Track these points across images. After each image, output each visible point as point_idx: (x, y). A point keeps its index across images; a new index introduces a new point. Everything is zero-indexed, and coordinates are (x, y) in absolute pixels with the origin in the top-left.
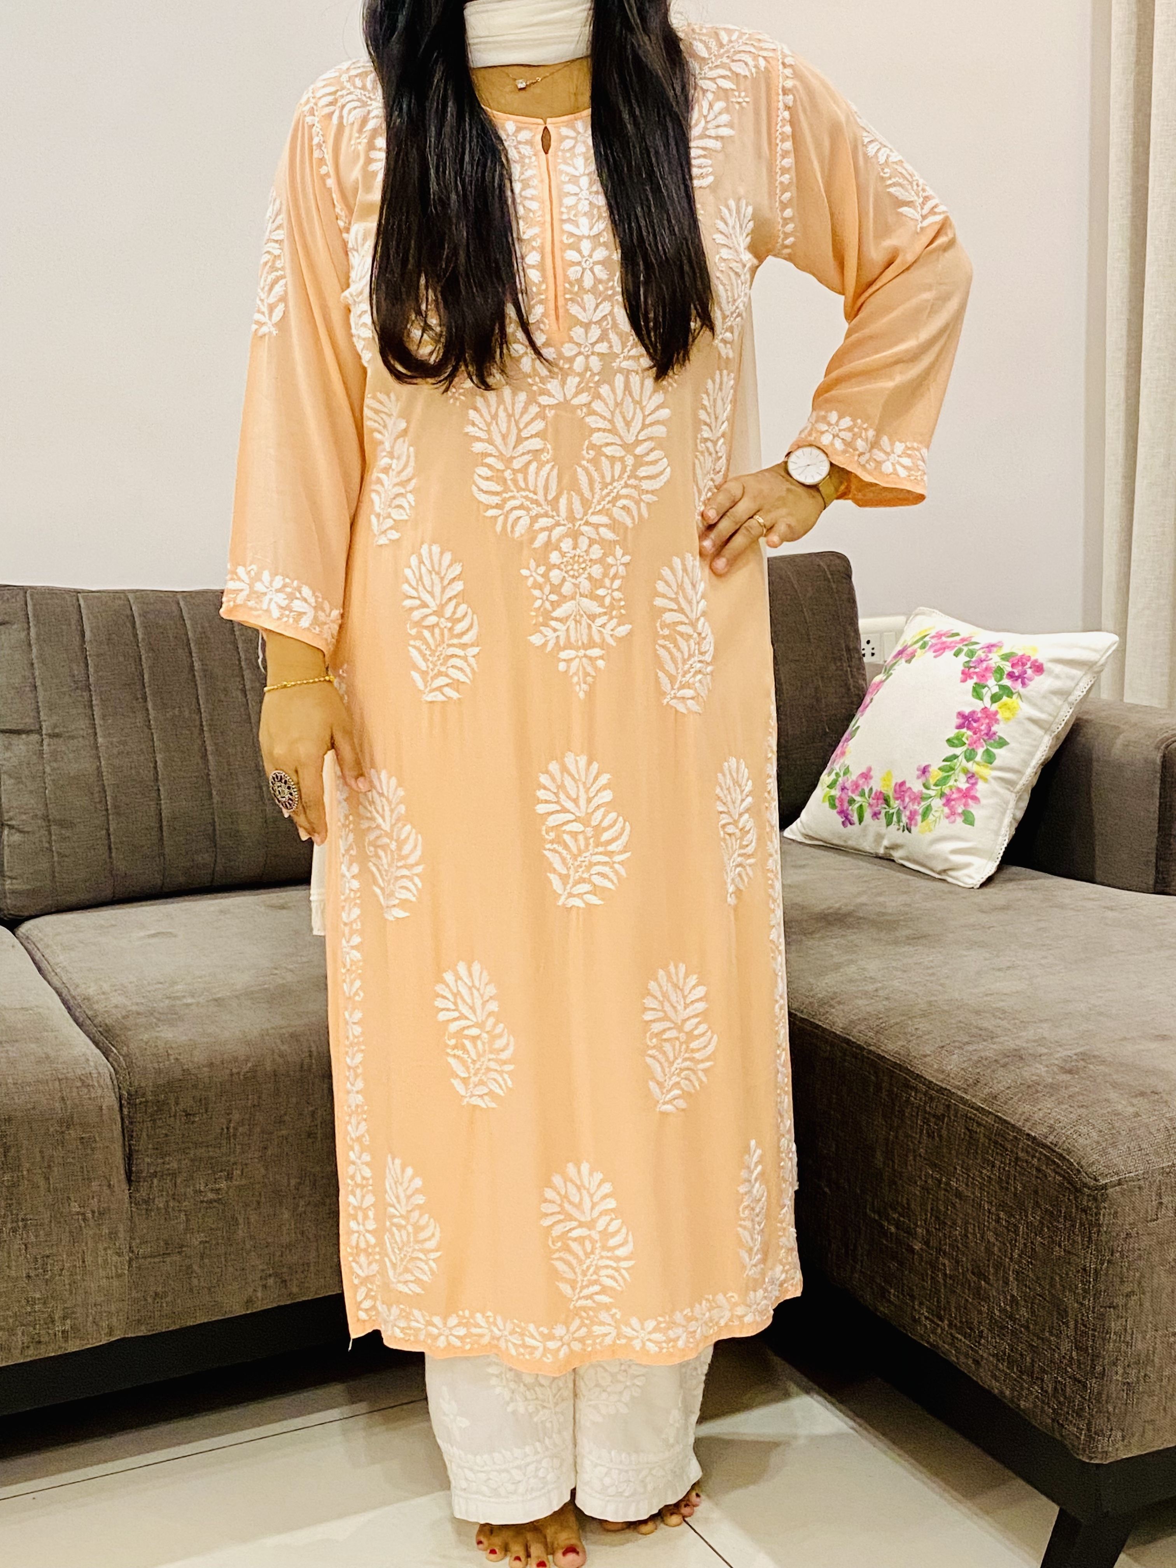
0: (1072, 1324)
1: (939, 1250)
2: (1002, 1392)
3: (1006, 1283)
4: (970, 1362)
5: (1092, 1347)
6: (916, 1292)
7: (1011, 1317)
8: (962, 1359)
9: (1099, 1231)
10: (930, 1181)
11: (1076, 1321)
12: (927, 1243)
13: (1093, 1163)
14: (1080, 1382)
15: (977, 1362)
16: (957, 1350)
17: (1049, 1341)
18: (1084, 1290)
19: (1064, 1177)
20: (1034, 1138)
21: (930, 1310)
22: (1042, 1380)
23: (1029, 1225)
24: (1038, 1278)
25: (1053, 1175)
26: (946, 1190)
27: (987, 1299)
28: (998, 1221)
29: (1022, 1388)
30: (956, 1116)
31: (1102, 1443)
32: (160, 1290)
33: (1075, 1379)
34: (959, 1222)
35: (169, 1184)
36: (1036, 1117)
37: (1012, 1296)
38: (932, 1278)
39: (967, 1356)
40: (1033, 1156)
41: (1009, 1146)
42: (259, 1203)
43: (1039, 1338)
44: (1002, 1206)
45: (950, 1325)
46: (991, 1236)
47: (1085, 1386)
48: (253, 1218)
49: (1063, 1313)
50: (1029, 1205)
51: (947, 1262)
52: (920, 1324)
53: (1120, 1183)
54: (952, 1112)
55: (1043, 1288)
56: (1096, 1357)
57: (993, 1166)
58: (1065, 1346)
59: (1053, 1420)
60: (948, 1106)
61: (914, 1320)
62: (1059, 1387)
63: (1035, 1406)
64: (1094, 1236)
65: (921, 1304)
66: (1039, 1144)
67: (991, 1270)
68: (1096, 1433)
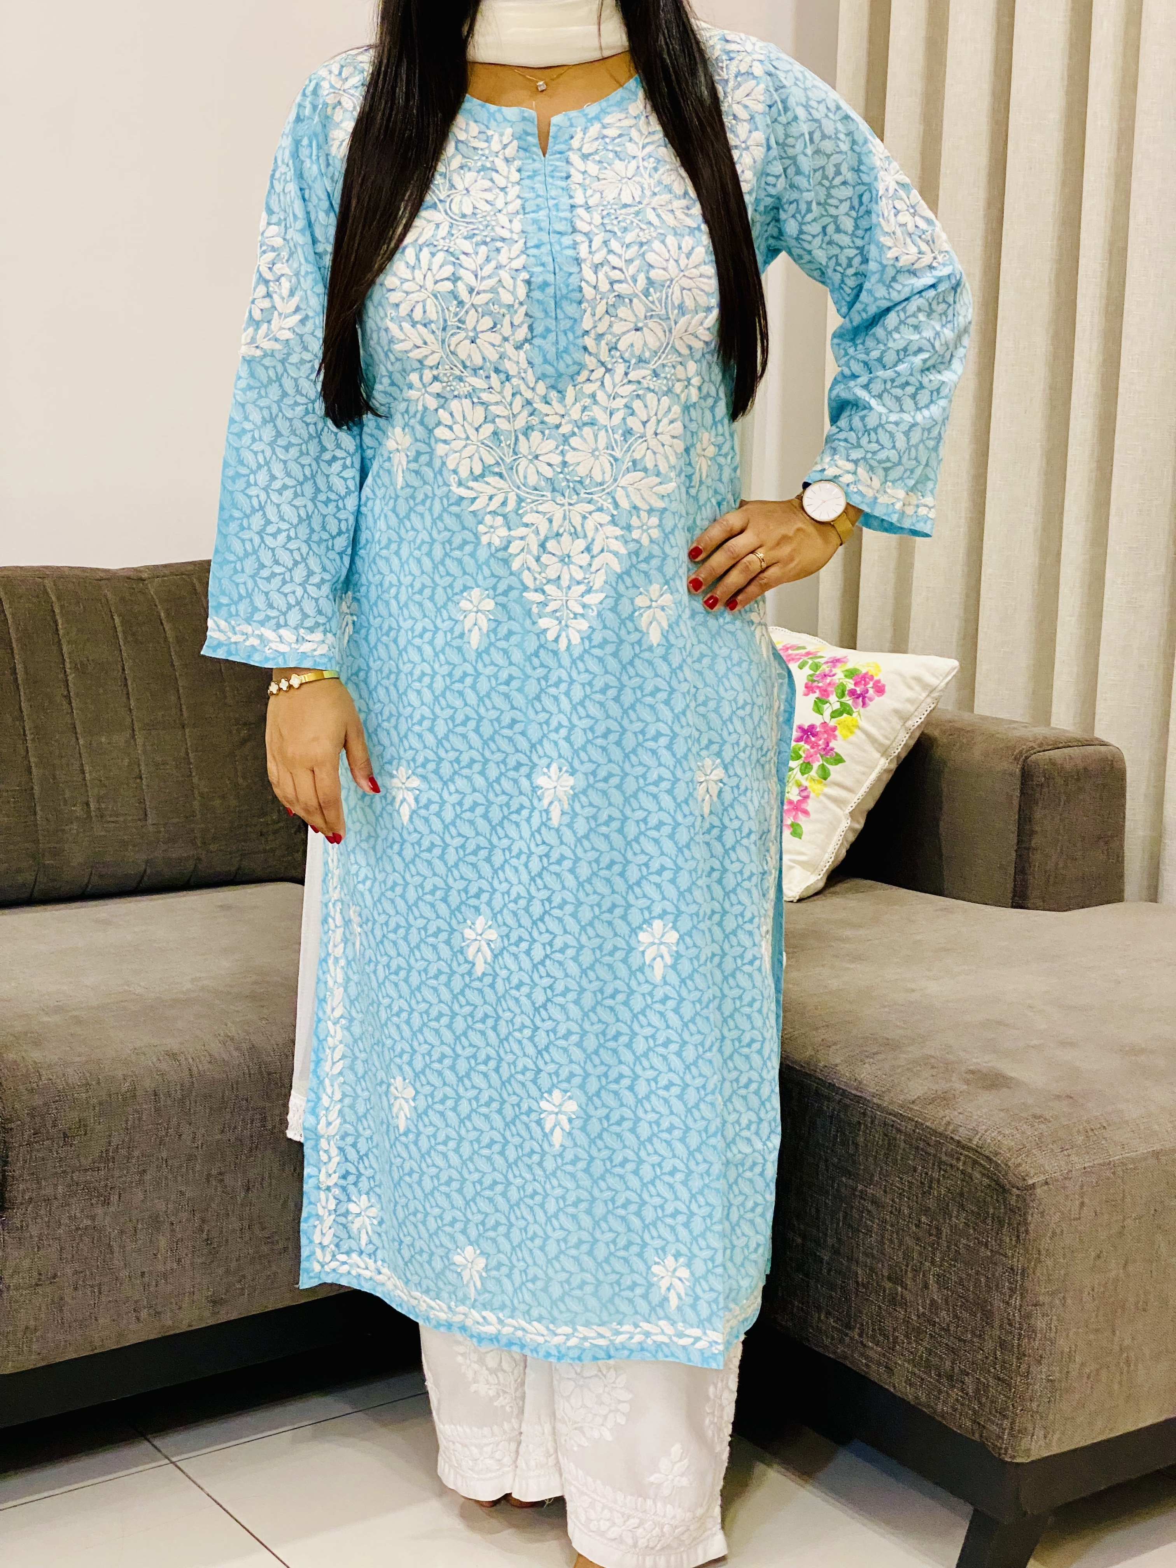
0: (997, 1323)
1: (850, 1259)
2: (917, 1398)
3: (926, 1286)
4: (882, 1369)
5: (1019, 1345)
6: (823, 1303)
7: (930, 1321)
8: (874, 1368)
9: (1027, 1232)
10: (843, 1190)
11: (1001, 1320)
12: (836, 1252)
13: (1020, 1165)
14: (1003, 1381)
15: (889, 1370)
16: (869, 1359)
17: (972, 1342)
18: (1010, 1289)
19: (991, 1179)
20: (958, 1141)
21: (837, 1320)
22: (963, 1382)
23: (954, 1229)
24: (961, 1279)
25: (979, 1176)
26: (861, 1198)
27: (904, 1304)
28: (917, 1226)
29: (940, 1392)
30: (872, 1122)
31: (1025, 1442)
32: (32, 1323)
33: (999, 1379)
34: (875, 1230)
35: (43, 1211)
36: (957, 1121)
37: (933, 1301)
38: (842, 1287)
39: (878, 1363)
40: (958, 1159)
41: (932, 1151)
42: (135, 1230)
43: (960, 1340)
44: (926, 1211)
45: (860, 1335)
46: (909, 1241)
47: (1009, 1385)
48: (131, 1246)
49: (988, 1316)
50: (954, 1207)
51: (859, 1270)
52: (827, 1335)
53: (1047, 1183)
54: (869, 1120)
55: (967, 1289)
56: (1021, 1356)
57: (915, 1170)
58: (989, 1345)
59: (974, 1422)
60: (864, 1114)
61: (820, 1330)
62: (981, 1387)
63: (955, 1410)
64: (1023, 1236)
65: (828, 1314)
66: (963, 1147)
67: (910, 1275)
68: (1019, 1431)
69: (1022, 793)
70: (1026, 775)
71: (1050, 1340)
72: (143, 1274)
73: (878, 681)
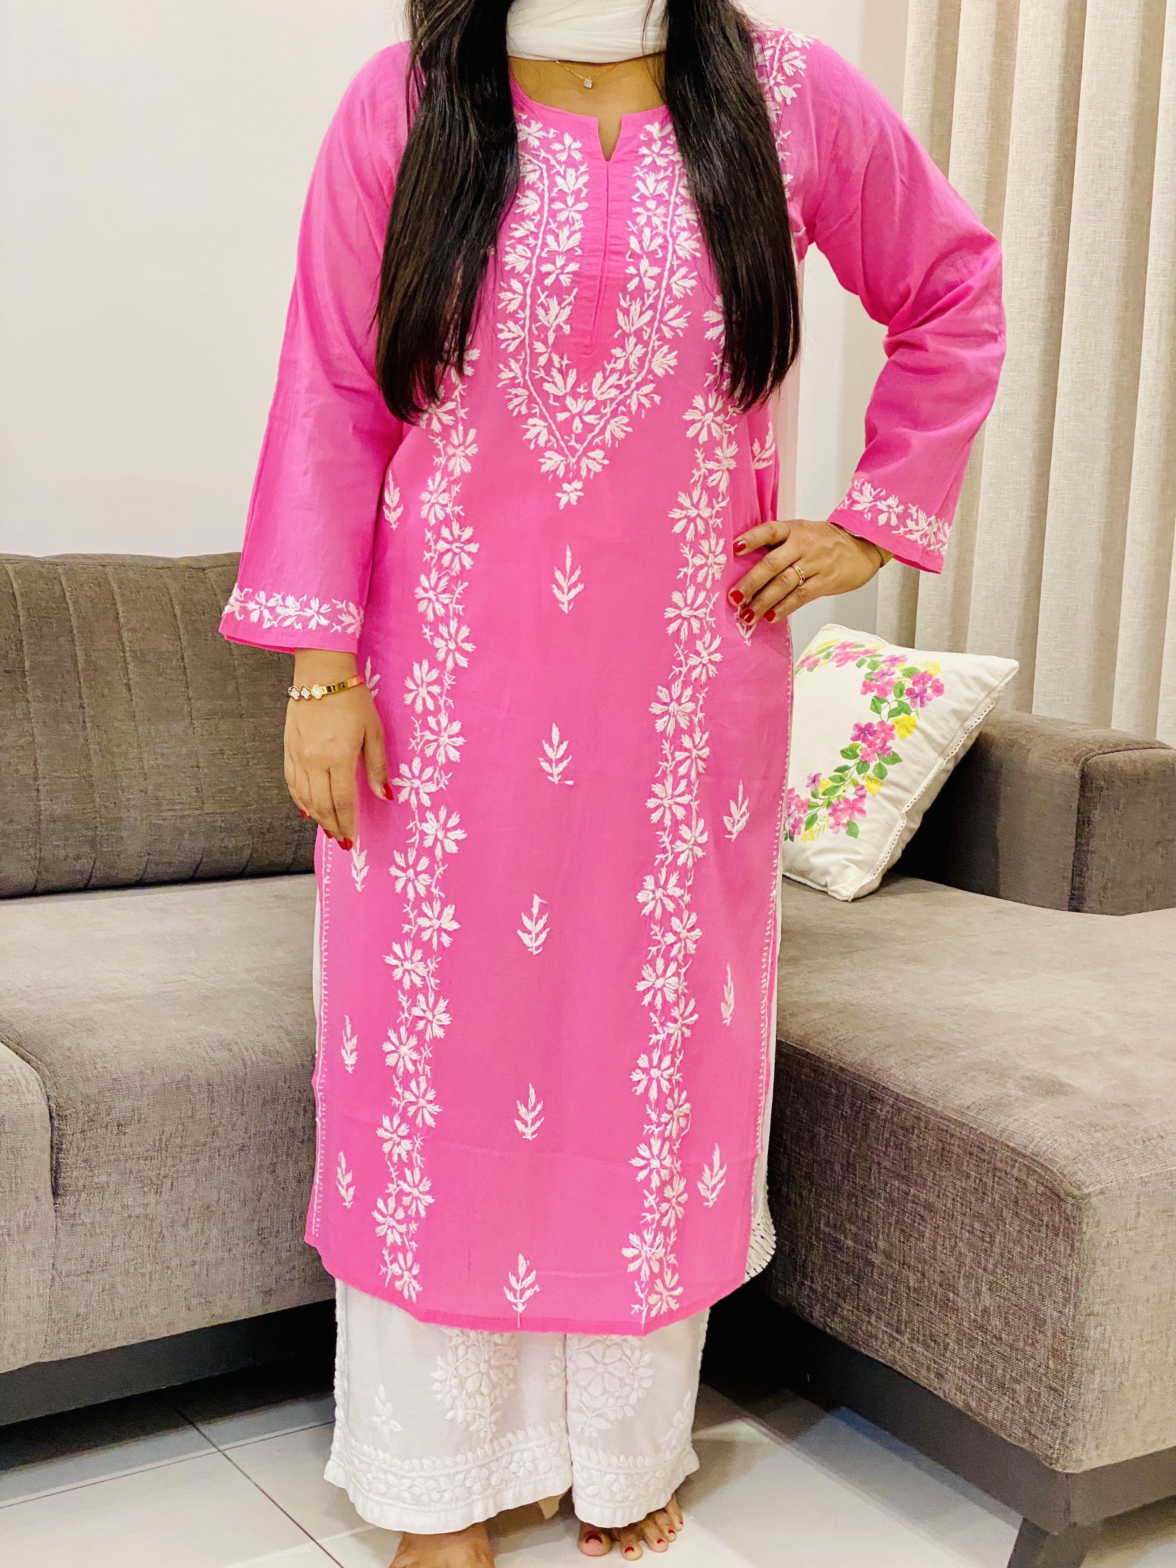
0: (1050, 1332)
1: (903, 1263)
2: (967, 1405)
3: (978, 1293)
4: (932, 1377)
5: (1072, 1355)
6: (874, 1306)
7: (981, 1327)
8: (924, 1372)
9: (1082, 1241)
10: (895, 1194)
11: (1054, 1330)
12: (888, 1255)
13: (1075, 1173)
14: (1055, 1390)
15: (940, 1376)
16: (920, 1364)
17: (1024, 1352)
18: (1064, 1298)
19: (1047, 1187)
20: (1013, 1150)
21: (888, 1324)
22: (1014, 1391)
23: (1007, 1236)
24: (1015, 1287)
25: (1034, 1184)
26: (914, 1202)
27: (955, 1310)
28: (972, 1231)
29: (991, 1400)
30: (927, 1127)
31: (1077, 1452)
32: (82, 1310)
33: (1051, 1388)
34: (927, 1235)
35: (96, 1199)
36: (1012, 1128)
37: (985, 1308)
38: (893, 1292)
39: (929, 1369)
40: (1013, 1166)
41: (987, 1157)
42: (187, 1220)
43: (1011, 1347)
44: (978, 1216)
45: (911, 1339)
46: (962, 1247)
47: (1061, 1395)
48: (180, 1235)
49: (1040, 1323)
50: (1007, 1214)
51: (911, 1275)
52: (877, 1339)
53: (1102, 1193)
54: (922, 1125)
55: (1020, 1297)
56: (1074, 1365)
57: (968, 1176)
58: (1041, 1354)
59: (1026, 1430)
60: (919, 1119)
61: (871, 1336)
62: (1033, 1396)
63: (1006, 1418)
64: (1077, 1244)
65: (879, 1317)
66: (1019, 1154)
67: (961, 1281)
68: (1070, 1442)
69: (1082, 796)
70: (1085, 779)
71: (1103, 1350)
72: (194, 1263)
73: (937, 681)
